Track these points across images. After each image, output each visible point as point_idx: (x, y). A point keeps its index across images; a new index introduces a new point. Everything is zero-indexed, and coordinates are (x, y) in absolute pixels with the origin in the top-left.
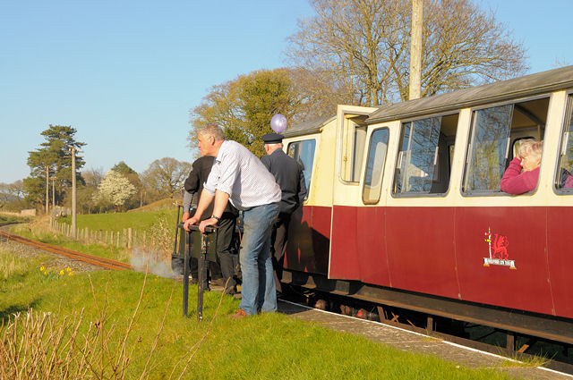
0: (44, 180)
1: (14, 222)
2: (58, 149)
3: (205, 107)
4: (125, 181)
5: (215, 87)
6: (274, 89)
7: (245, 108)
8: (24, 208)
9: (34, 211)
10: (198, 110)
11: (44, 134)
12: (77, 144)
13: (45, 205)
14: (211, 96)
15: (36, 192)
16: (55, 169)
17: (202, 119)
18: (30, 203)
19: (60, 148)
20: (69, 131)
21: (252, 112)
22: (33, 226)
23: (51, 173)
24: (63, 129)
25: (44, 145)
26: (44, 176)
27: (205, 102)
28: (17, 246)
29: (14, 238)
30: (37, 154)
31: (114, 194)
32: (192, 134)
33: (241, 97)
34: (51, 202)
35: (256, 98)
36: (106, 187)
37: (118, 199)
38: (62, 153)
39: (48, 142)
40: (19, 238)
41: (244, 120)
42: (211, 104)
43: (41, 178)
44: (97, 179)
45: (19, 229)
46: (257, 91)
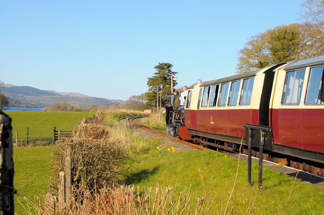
0: (156, 93)
1: (141, 117)
2: (163, 76)
3: (246, 49)
5: (252, 37)
6: (289, 37)
7: (271, 49)
8: (145, 109)
9: (150, 110)
10: (242, 51)
11: (156, 67)
12: (173, 73)
13: (156, 107)
14: (250, 43)
15: (152, 100)
16: (161, 87)
17: (245, 57)
18: (149, 106)
19: (164, 75)
20: (169, 66)
21: (275, 51)
22: (150, 119)
23: (160, 89)
24: (166, 65)
25: (156, 74)
26: (155, 91)
27: (246, 46)
28: (143, 131)
29: (141, 126)
30: (152, 79)
32: (238, 65)
33: (269, 42)
34: (159, 105)
35: (278, 42)
38: (165, 78)
39: (158, 72)
40: (144, 126)
41: (270, 56)
42: (250, 47)
43: (154, 92)
45: (143, 121)
46: (278, 38)
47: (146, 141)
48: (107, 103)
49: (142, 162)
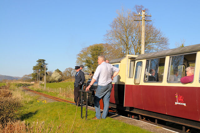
0: (37, 74)
1: (29, 85)
3: (80, 54)
4: (58, 74)
5: (83, 49)
6: (99, 49)
7: (91, 54)
9: (34, 82)
10: (78, 55)
11: (37, 61)
12: (46, 64)
13: (37, 80)
14: (82, 51)
15: (35, 77)
16: (40, 71)
17: (80, 57)
18: (33, 80)
19: (41, 65)
20: (44, 61)
21: (93, 55)
22: (34, 87)
23: (39, 72)
24: (42, 60)
25: (37, 64)
27: (81, 52)
28: (30, 93)
29: (30, 90)
30: (35, 67)
31: (55, 77)
32: (77, 61)
33: (91, 51)
34: (39, 80)
36: (53, 76)
37: (57, 79)
38: (42, 67)
40: (31, 90)
41: (91, 57)
42: (82, 53)
44: (51, 73)
45: (30, 87)
46: (94, 50)
47: (32, 98)
48: (12, 78)
49: (30, 108)
